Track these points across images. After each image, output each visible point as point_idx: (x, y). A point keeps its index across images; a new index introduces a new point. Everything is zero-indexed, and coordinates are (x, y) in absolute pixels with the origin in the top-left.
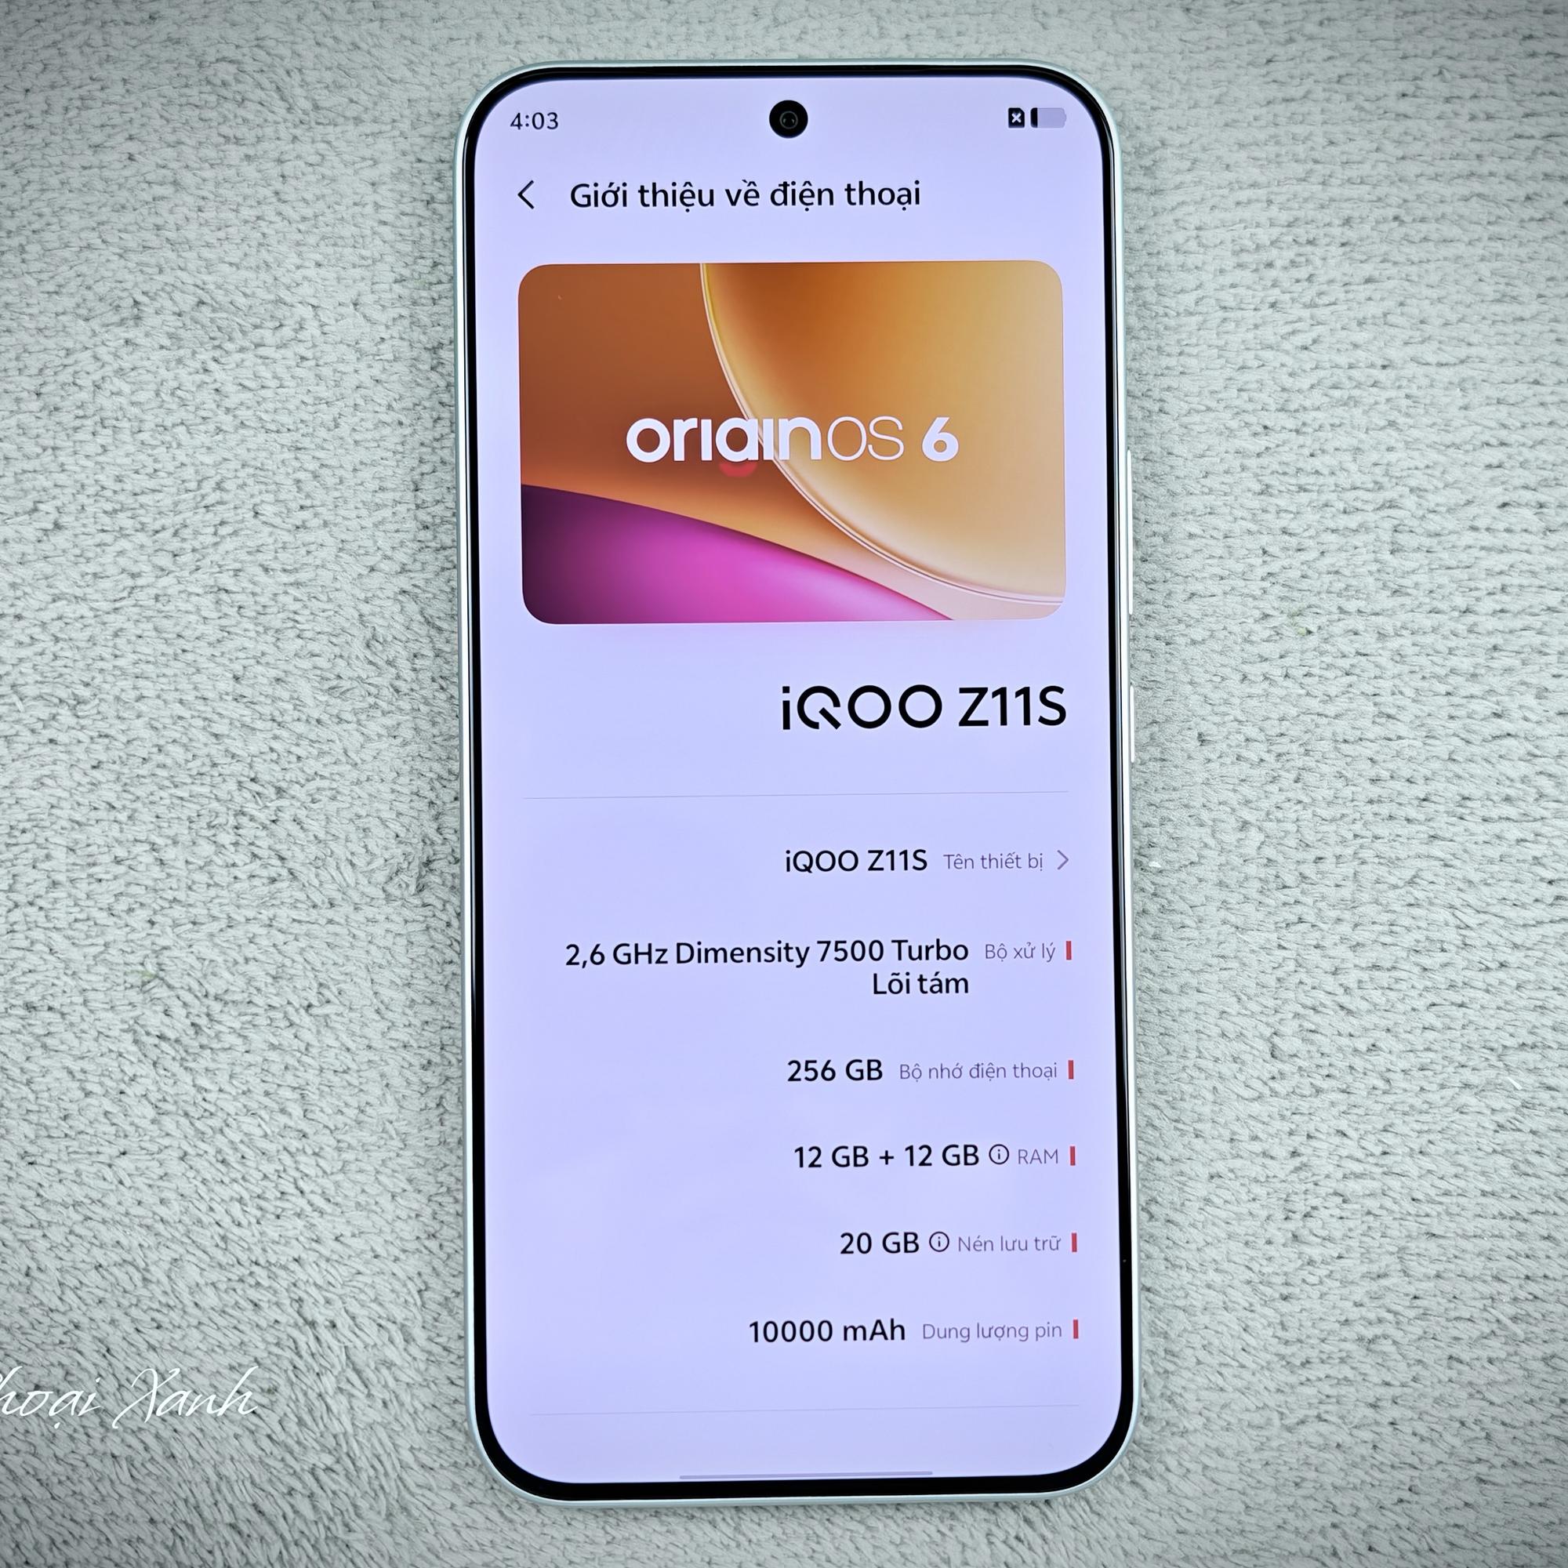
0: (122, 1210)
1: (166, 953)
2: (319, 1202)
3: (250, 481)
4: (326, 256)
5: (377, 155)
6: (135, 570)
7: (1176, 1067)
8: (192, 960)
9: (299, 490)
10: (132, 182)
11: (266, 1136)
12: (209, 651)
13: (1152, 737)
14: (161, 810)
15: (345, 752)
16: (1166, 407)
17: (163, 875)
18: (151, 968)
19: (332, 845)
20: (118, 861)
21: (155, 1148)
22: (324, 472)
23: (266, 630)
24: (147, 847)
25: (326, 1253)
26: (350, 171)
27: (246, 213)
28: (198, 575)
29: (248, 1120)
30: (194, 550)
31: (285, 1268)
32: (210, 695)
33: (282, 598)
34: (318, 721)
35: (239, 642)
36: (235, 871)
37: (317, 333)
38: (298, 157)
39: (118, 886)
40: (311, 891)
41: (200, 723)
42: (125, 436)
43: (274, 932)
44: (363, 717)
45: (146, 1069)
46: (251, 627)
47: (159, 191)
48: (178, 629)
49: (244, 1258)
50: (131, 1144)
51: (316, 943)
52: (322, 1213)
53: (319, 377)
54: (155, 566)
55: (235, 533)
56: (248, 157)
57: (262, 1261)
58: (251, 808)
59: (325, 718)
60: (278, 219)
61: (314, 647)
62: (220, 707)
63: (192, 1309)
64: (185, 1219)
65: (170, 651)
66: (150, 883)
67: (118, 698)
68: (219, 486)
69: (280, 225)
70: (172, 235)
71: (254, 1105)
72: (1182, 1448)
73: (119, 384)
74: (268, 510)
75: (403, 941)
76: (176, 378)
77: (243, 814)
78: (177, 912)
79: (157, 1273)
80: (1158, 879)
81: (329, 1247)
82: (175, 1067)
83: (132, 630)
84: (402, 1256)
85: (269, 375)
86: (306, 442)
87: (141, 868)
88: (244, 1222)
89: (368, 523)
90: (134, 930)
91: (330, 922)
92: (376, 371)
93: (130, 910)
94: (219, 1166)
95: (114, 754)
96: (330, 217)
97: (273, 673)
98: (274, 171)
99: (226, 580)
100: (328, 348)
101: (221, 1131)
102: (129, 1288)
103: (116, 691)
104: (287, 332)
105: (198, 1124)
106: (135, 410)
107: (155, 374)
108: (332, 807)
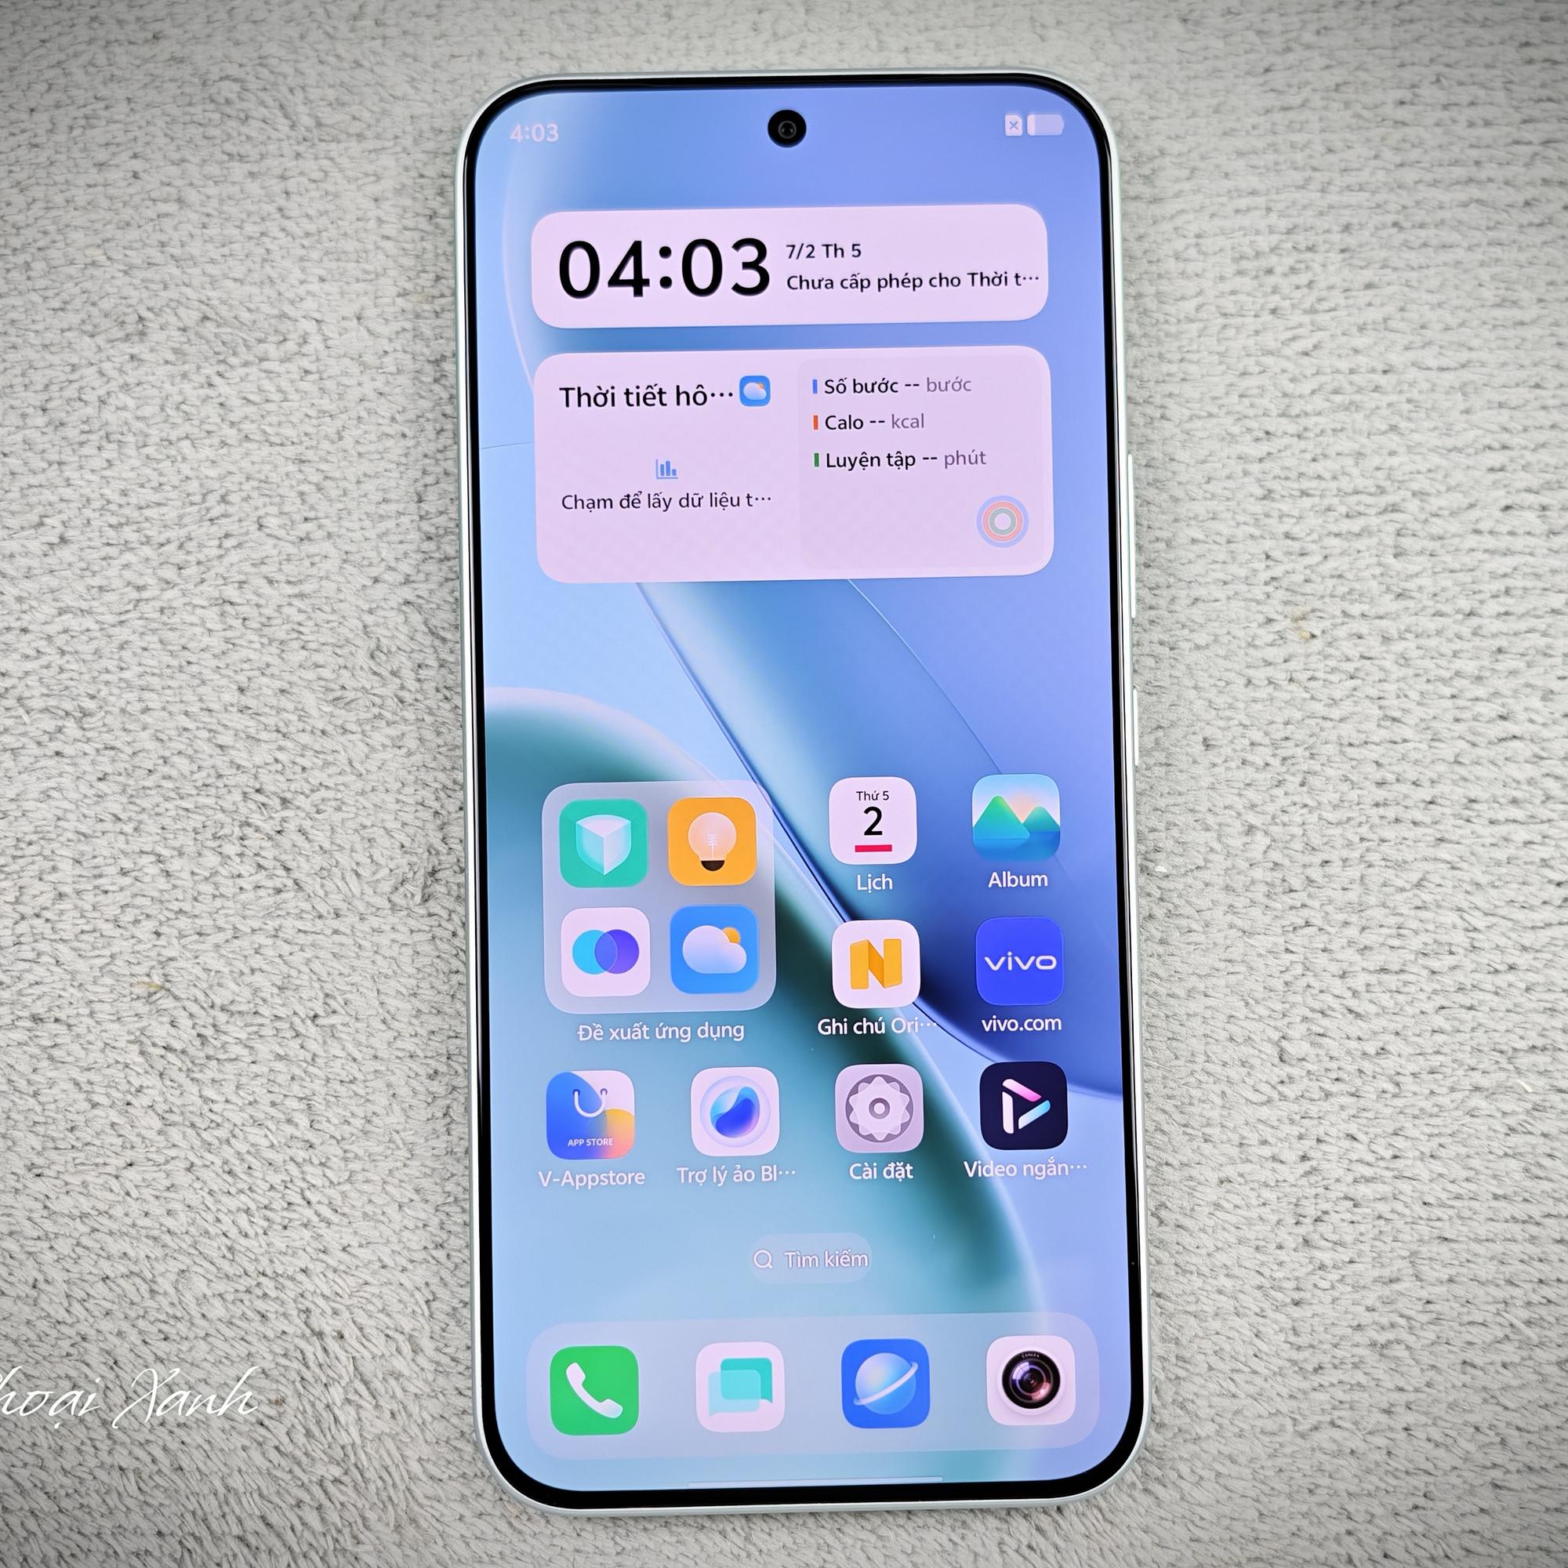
0: (129, 1221)
1: (172, 964)
2: (327, 1212)
3: (255, 494)
4: (330, 271)
5: (380, 171)
6: (141, 582)
7: (1184, 1072)
8: (198, 971)
9: (304, 501)
10: (137, 199)
11: (272, 1146)
12: (214, 663)
13: (1157, 742)
14: (166, 821)
15: (350, 763)
16: (1168, 413)
17: (168, 887)
18: (157, 980)
19: (337, 855)
20: (124, 873)
21: (161, 1159)
22: (328, 484)
23: (271, 641)
24: (153, 858)
25: (333, 1263)
26: (353, 187)
27: (250, 229)
28: (203, 587)
29: (255, 1130)
30: (199, 563)
31: (292, 1279)
32: (212, 706)
33: (286, 610)
34: (323, 732)
35: (244, 653)
36: (241, 882)
37: (321, 346)
38: (302, 173)
39: (122, 898)
40: (316, 902)
41: (205, 734)
42: (130, 451)
43: (280, 942)
44: (368, 728)
45: (152, 1080)
46: (255, 638)
47: (163, 208)
48: (183, 641)
49: (251, 1269)
50: (137, 1155)
51: (322, 954)
52: (329, 1223)
53: (322, 390)
54: (161, 579)
55: (239, 545)
56: (252, 174)
57: (269, 1272)
58: (256, 819)
59: (329, 728)
60: (281, 235)
61: (318, 658)
62: (225, 718)
63: (199, 1321)
64: (193, 1230)
65: (175, 663)
66: (156, 894)
67: (123, 711)
68: (223, 499)
69: (284, 240)
70: (177, 251)
71: (260, 1116)
72: (1195, 1456)
73: (124, 399)
74: (272, 523)
75: (408, 951)
76: (181, 392)
77: (249, 825)
78: (183, 923)
79: (165, 1284)
80: (1164, 884)
81: (336, 1258)
82: (181, 1078)
83: (138, 643)
84: (410, 1266)
85: (273, 389)
86: (310, 455)
87: (147, 879)
88: (251, 1233)
89: (371, 534)
90: (140, 941)
91: (336, 932)
92: (379, 384)
93: (136, 922)
94: (226, 1177)
95: (120, 766)
96: (333, 232)
97: (278, 684)
98: (277, 187)
99: (231, 592)
100: (332, 362)
101: (228, 1142)
102: (136, 1299)
103: (122, 703)
104: (291, 346)
105: (204, 1135)
106: (140, 425)
107: (160, 389)
108: (337, 817)
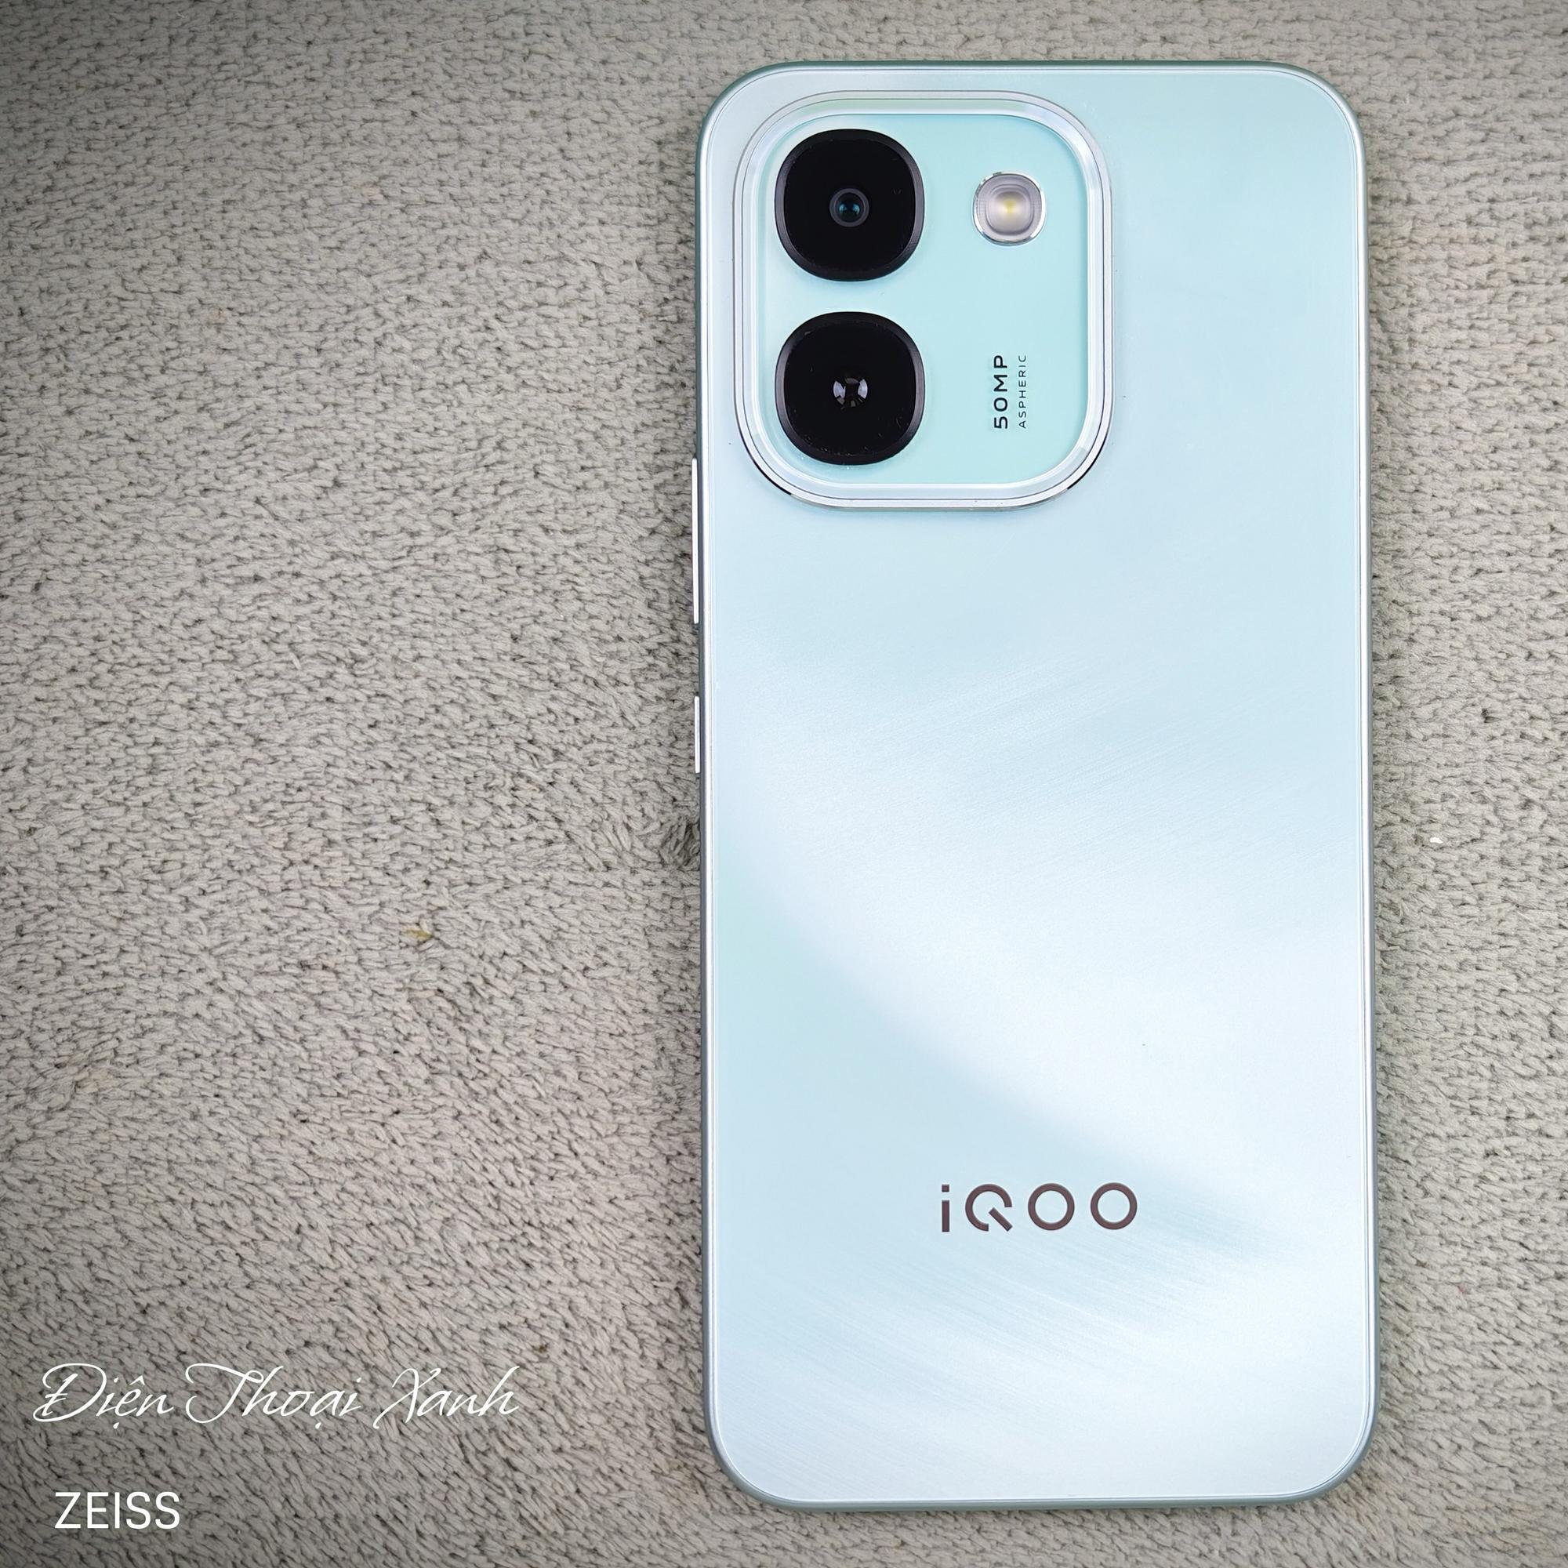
0: (394, 1169)
1: (442, 913)
2: (595, 1165)
3: (531, 441)
4: (609, 214)
5: (664, 114)
6: (415, 528)
7: (1453, 1044)
8: (467, 920)
9: (581, 450)
10: (416, 140)
11: (540, 1097)
12: (487, 611)
13: (1435, 713)
14: (438, 771)
15: (623, 716)
16: (1456, 381)
17: (439, 836)
18: (426, 928)
19: (610, 809)
20: (394, 821)
21: (428, 1107)
22: (605, 432)
23: (545, 589)
24: (423, 807)
25: (601, 1215)
26: (636, 129)
27: (530, 169)
28: (478, 535)
29: (523, 1081)
30: (474, 510)
31: (558, 1229)
32: (488, 655)
33: (562, 559)
34: (596, 683)
35: (516, 601)
36: (512, 833)
37: (601, 293)
38: (585, 115)
39: (393, 846)
40: (587, 854)
41: (477, 684)
42: (406, 394)
43: (550, 894)
44: (641, 679)
45: (419, 1028)
46: (528, 584)
47: (444, 148)
48: (457, 589)
49: (516, 1218)
50: (405, 1103)
51: (593, 906)
52: (596, 1175)
53: (601, 337)
54: (434, 525)
55: (515, 493)
56: (533, 114)
57: (535, 1222)
58: (528, 770)
59: (602, 679)
60: (562, 176)
61: (592, 609)
62: (498, 667)
63: (464, 1268)
64: (459, 1178)
65: (448, 611)
66: (426, 843)
67: (395, 658)
68: (499, 446)
69: (564, 182)
70: (456, 191)
71: (528, 1067)
72: (1454, 1426)
73: (399, 341)
74: (549, 470)
75: (679, 905)
76: (458, 336)
77: (521, 775)
78: (453, 873)
79: (430, 1232)
80: (1439, 855)
81: (603, 1209)
82: (449, 1026)
83: (411, 590)
84: (677, 1220)
85: (552, 335)
86: (588, 403)
87: (417, 828)
88: (518, 1183)
89: (649, 485)
90: (409, 890)
91: (607, 884)
92: (658, 332)
93: (406, 870)
94: (494, 1126)
95: (392, 714)
96: (615, 175)
97: (551, 633)
98: (559, 128)
99: (506, 540)
100: (611, 308)
101: (495, 1092)
102: (401, 1246)
103: (394, 651)
104: (570, 292)
105: (472, 1084)
106: (416, 368)
107: (437, 331)
108: (609, 770)
